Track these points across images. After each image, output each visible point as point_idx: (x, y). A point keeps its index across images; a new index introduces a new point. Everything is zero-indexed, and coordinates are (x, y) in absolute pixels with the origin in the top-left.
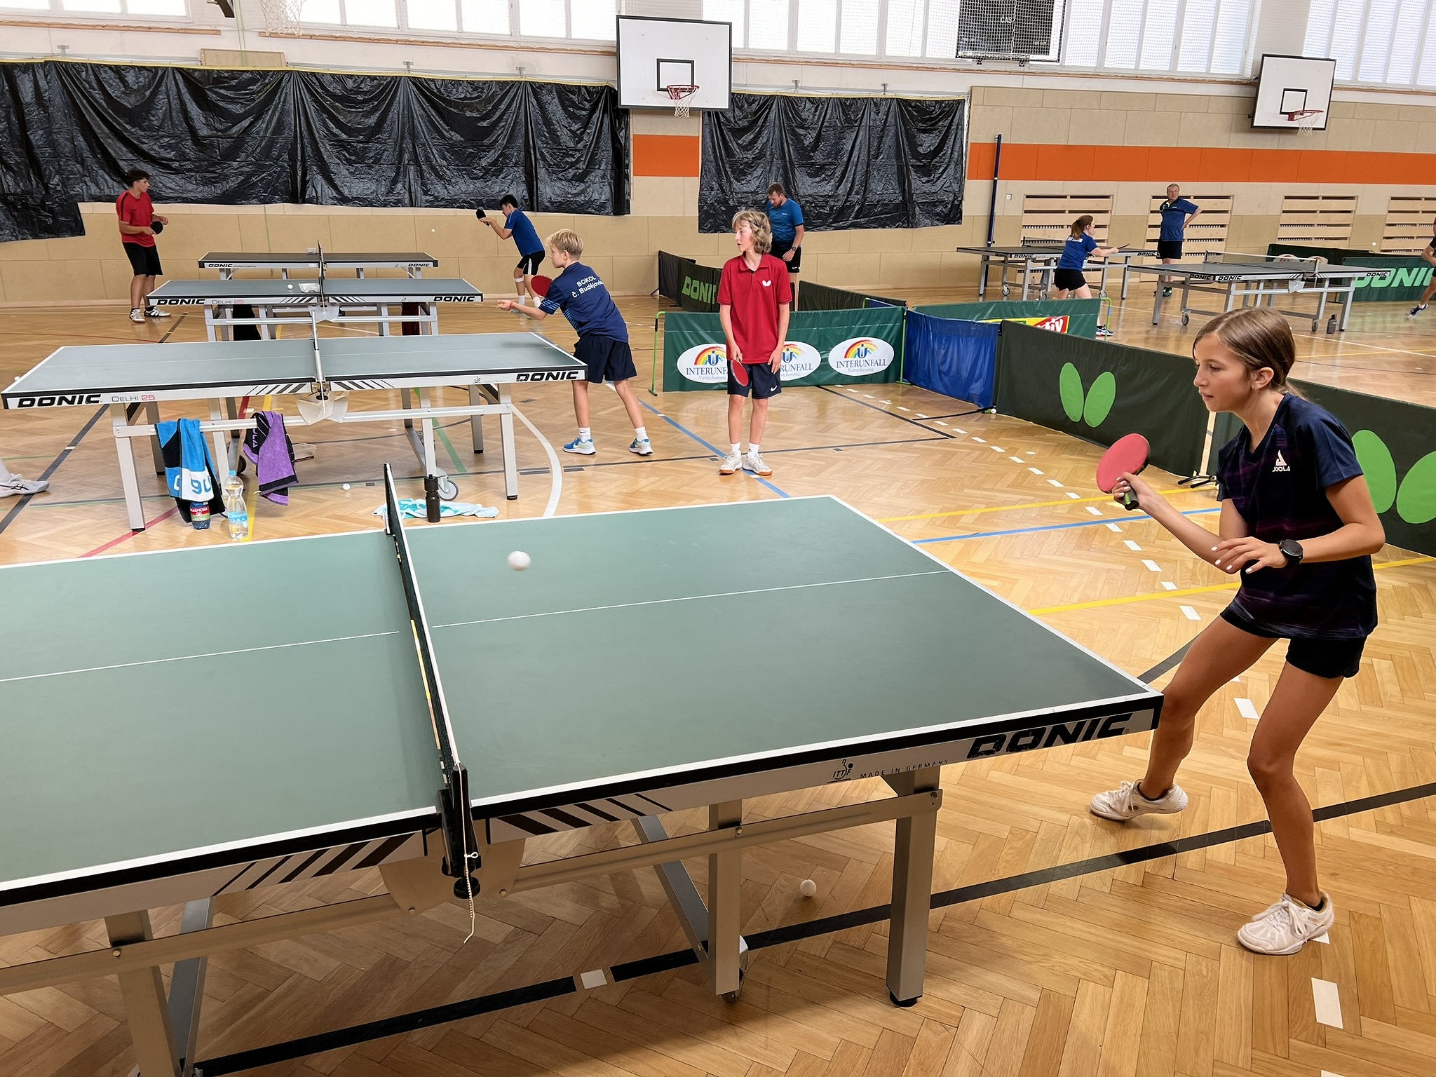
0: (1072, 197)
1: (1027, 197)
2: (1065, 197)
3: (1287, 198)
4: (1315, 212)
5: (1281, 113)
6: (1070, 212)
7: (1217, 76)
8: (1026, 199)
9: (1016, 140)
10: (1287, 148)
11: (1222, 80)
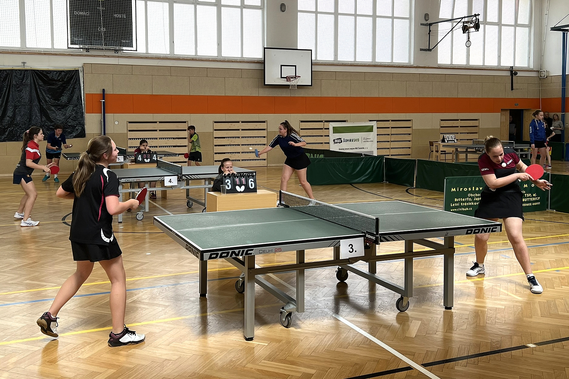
0: (160, 122)
1: (129, 122)
2: (156, 122)
3: (302, 122)
4: (322, 129)
5: (281, 77)
6: (160, 130)
7: (246, 59)
8: (128, 124)
9: (117, 92)
10: (297, 96)
11: (248, 61)
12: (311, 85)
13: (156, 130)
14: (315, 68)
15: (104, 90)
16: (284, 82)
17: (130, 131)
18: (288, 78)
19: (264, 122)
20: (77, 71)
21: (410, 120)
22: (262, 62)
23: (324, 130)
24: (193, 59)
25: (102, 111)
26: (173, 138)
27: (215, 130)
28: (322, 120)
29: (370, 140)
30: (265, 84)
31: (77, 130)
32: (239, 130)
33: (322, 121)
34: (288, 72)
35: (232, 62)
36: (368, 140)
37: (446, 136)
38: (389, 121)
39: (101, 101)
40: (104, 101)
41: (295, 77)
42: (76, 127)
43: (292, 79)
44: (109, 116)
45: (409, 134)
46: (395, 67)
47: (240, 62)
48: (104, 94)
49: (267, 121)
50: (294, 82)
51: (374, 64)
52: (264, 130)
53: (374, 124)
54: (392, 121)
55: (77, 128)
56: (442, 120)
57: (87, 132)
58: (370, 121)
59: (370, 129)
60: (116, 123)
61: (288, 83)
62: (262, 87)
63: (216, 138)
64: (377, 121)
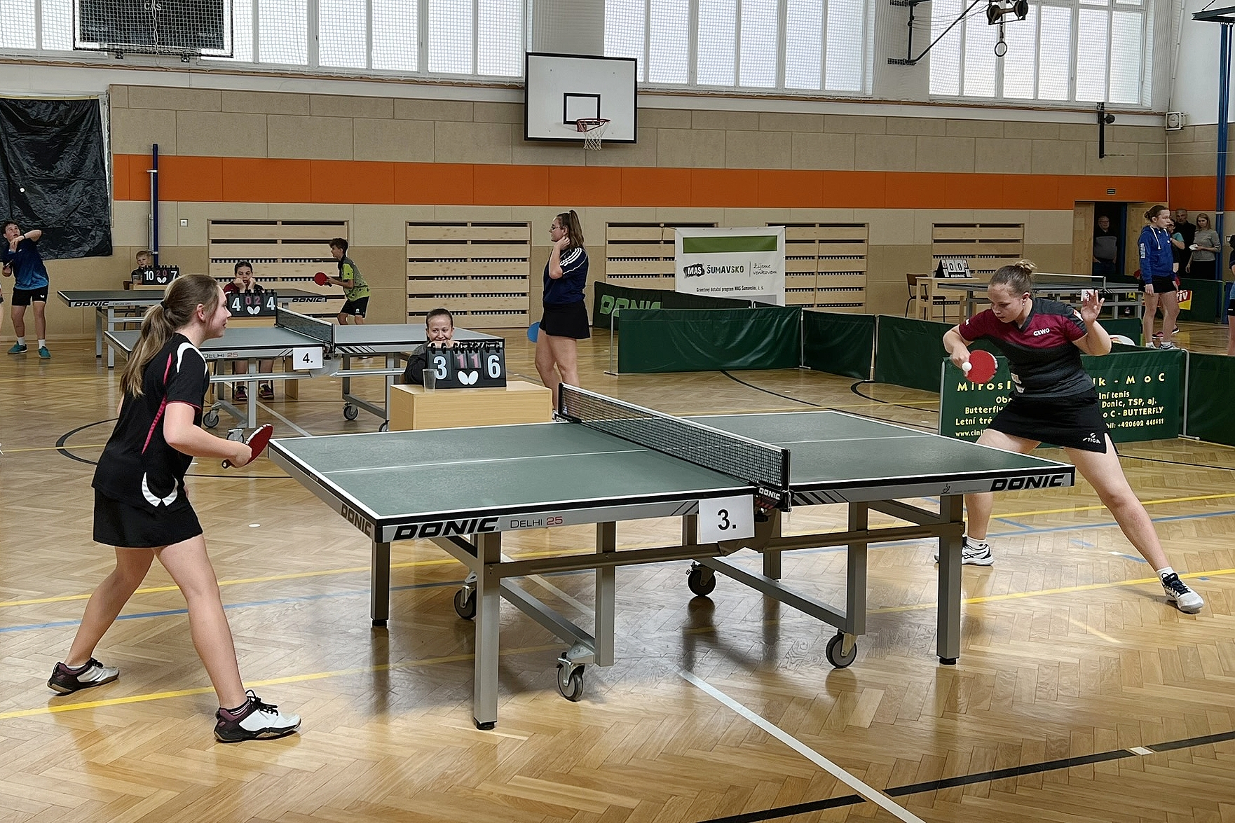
0: (284, 223)
2: (275, 223)
3: (611, 225)
4: (658, 242)
5: (565, 122)
6: (284, 242)
7: (483, 79)
8: (211, 225)
9: (185, 152)
10: (600, 165)
11: (490, 83)
12: (634, 141)
13: (275, 242)
14: (644, 102)
15: (155, 147)
16: (571, 133)
17: (214, 241)
18: (580, 125)
19: (524, 225)
20: (93, 104)
21: (862, 225)
22: (522, 87)
23: (662, 245)
24: (361, 79)
25: (152, 195)
26: (315, 260)
27: (411, 242)
28: (657, 222)
29: (768, 270)
30: (526, 138)
31: (93, 237)
32: (465, 242)
33: (657, 225)
34: (582, 109)
35: (452, 84)
36: (764, 269)
37: (946, 262)
38: (813, 225)
39: (148, 171)
40: (155, 171)
41: (598, 121)
42: (90, 231)
43: (589, 127)
44: (166, 207)
45: (861, 257)
46: (829, 100)
47: (471, 85)
48: (155, 157)
49: (530, 223)
50: (594, 134)
51: (780, 92)
52: (524, 242)
53: (779, 232)
54: (821, 225)
55: (93, 233)
56: (936, 225)
57: (116, 242)
58: (770, 225)
59: (770, 245)
60: (184, 223)
61: (581, 136)
62: (521, 145)
63: (411, 260)
64: (787, 225)
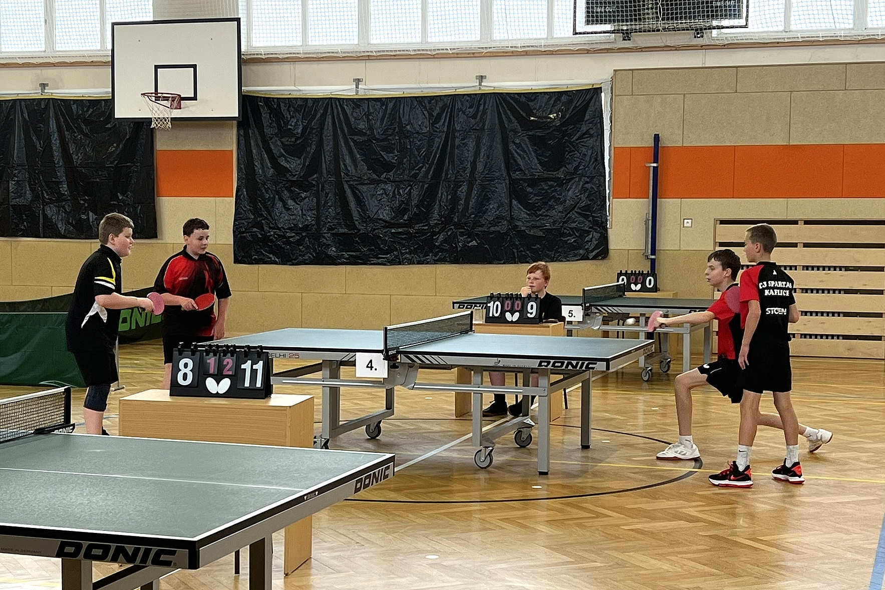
0: (807, 222)
1: (723, 222)
2: (795, 222)
6: (806, 245)
8: (719, 226)
9: (693, 140)
15: (657, 138)
25: (651, 191)
26: (847, 269)
39: (648, 165)
40: (655, 165)
44: (669, 206)
48: (657, 149)
57: (612, 245)
60: (688, 224)
